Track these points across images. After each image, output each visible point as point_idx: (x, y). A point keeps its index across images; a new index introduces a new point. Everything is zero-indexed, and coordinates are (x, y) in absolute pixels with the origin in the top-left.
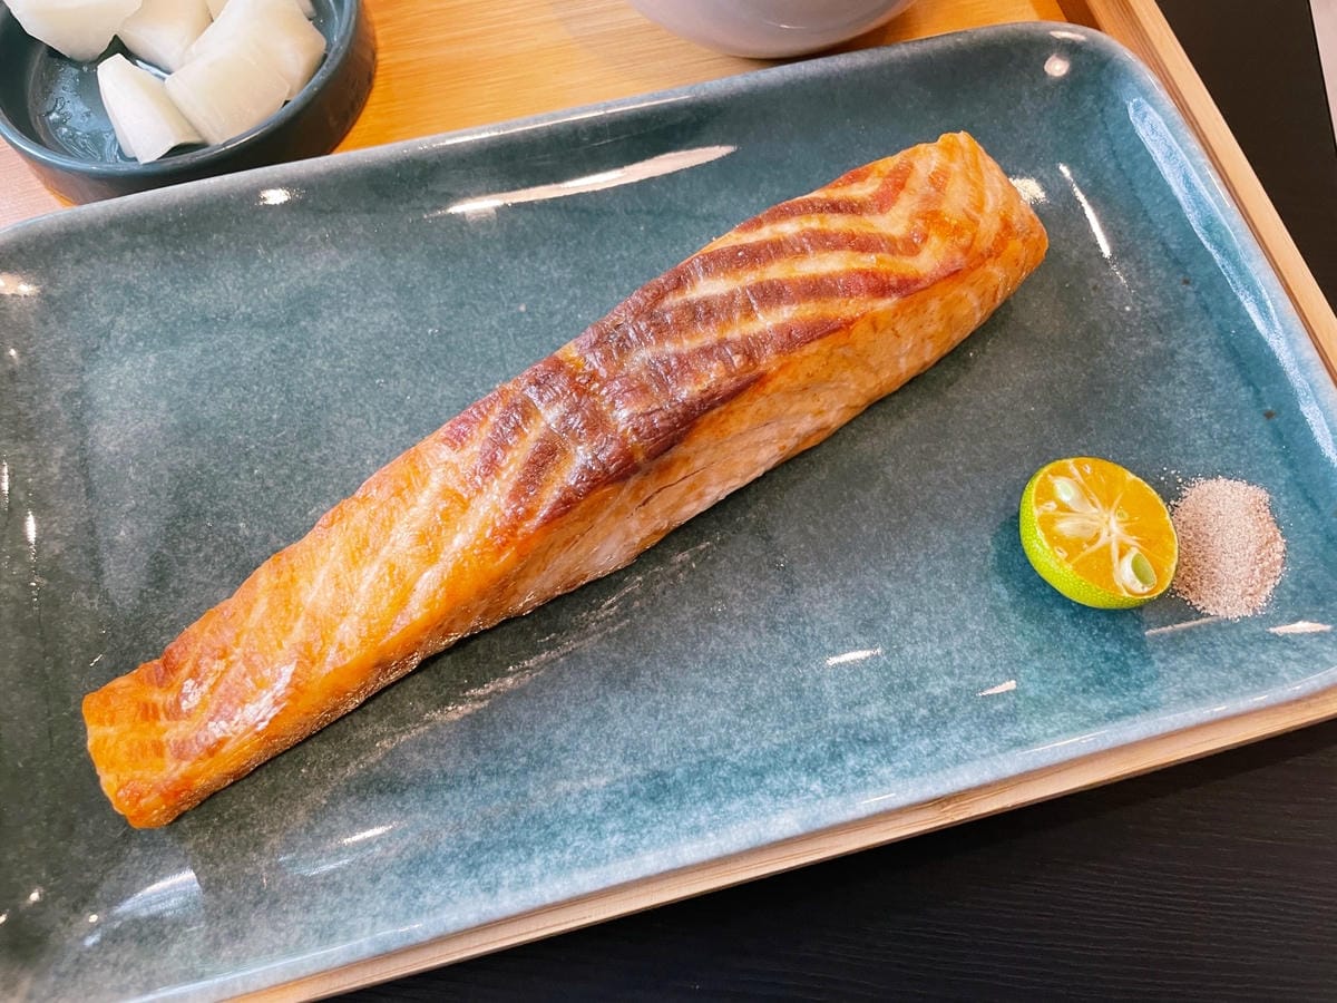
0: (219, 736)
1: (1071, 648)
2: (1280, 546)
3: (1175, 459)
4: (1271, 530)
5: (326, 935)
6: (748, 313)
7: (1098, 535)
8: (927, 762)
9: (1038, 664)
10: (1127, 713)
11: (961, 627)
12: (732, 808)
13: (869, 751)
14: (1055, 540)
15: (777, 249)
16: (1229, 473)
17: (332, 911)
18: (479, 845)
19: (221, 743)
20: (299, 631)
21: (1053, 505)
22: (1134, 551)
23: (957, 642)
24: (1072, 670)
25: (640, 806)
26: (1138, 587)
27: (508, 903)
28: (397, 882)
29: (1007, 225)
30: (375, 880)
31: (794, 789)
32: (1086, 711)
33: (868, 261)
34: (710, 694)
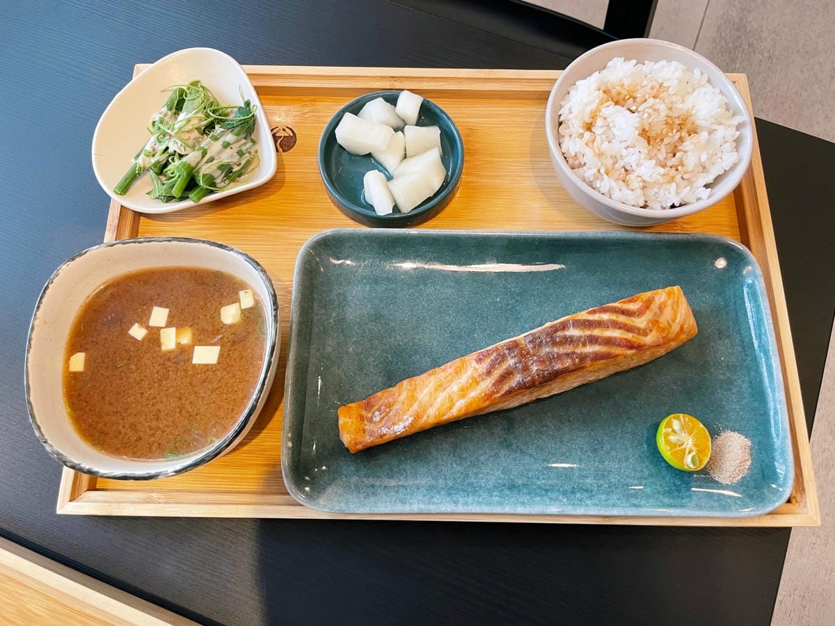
0: (385, 433)
1: (663, 478)
2: (749, 463)
3: (722, 421)
4: (748, 456)
5: (403, 502)
6: (584, 345)
7: (683, 444)
8: (603, 503)
9: (650, 480)
10: (675, 506)
11: (627, 460)
12: (536, 499)
13: (585, 494)
14: (668, 442)
15: (599, 324)
16: (739, 431)
17: (405, 495)
18: (452, 487)
19: (384, 435)
20: (415, 407)
21: (670, 430)
22: (694, 453)
23: (624, 465)
24: (661, 486)
25: (506, 490)
26: (691, 466)
27: (461, 509)
28: (425, 492)
29: (682, 329)
30: (418, 489)
31: (557, 499)
32: (661, 502)
33: (629, 336)
34: (535, 459)
